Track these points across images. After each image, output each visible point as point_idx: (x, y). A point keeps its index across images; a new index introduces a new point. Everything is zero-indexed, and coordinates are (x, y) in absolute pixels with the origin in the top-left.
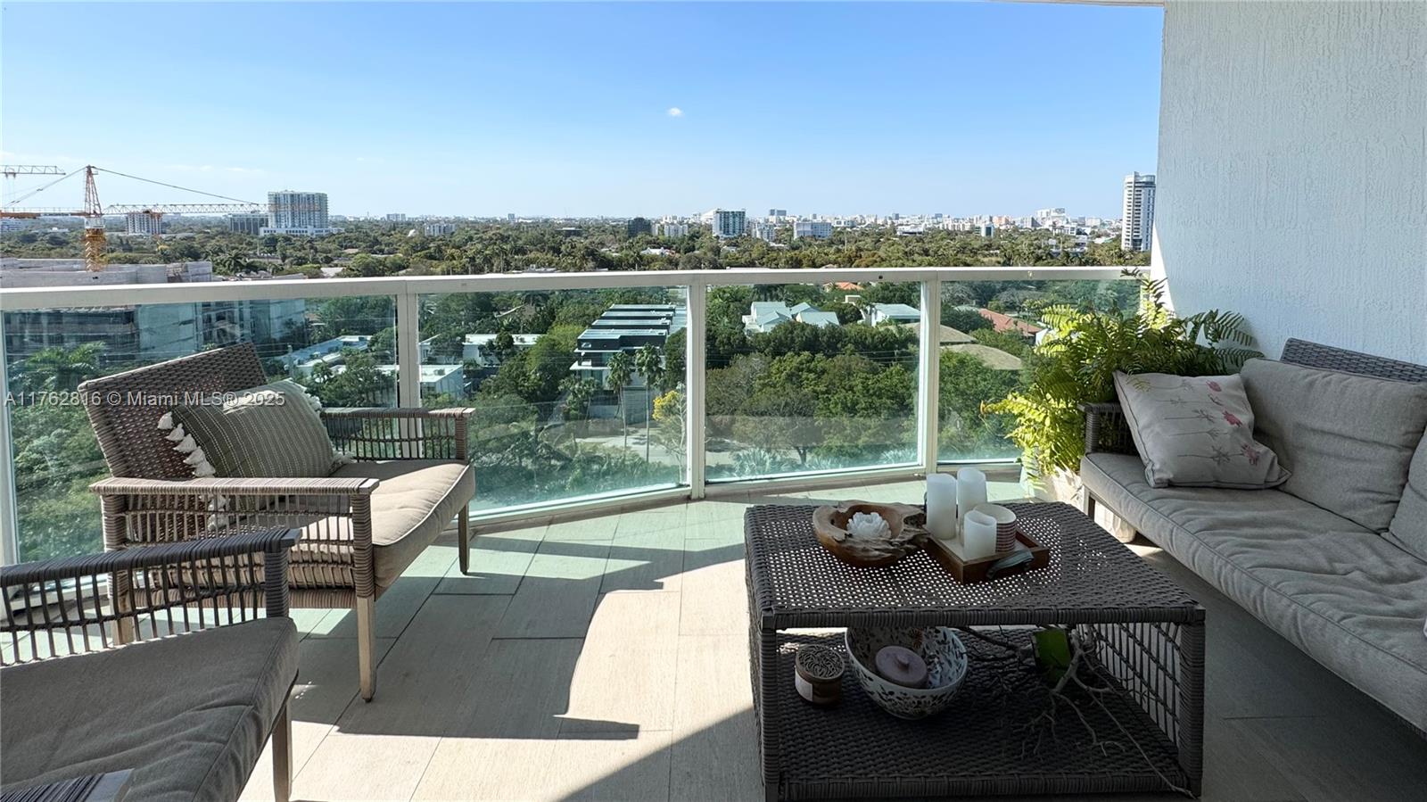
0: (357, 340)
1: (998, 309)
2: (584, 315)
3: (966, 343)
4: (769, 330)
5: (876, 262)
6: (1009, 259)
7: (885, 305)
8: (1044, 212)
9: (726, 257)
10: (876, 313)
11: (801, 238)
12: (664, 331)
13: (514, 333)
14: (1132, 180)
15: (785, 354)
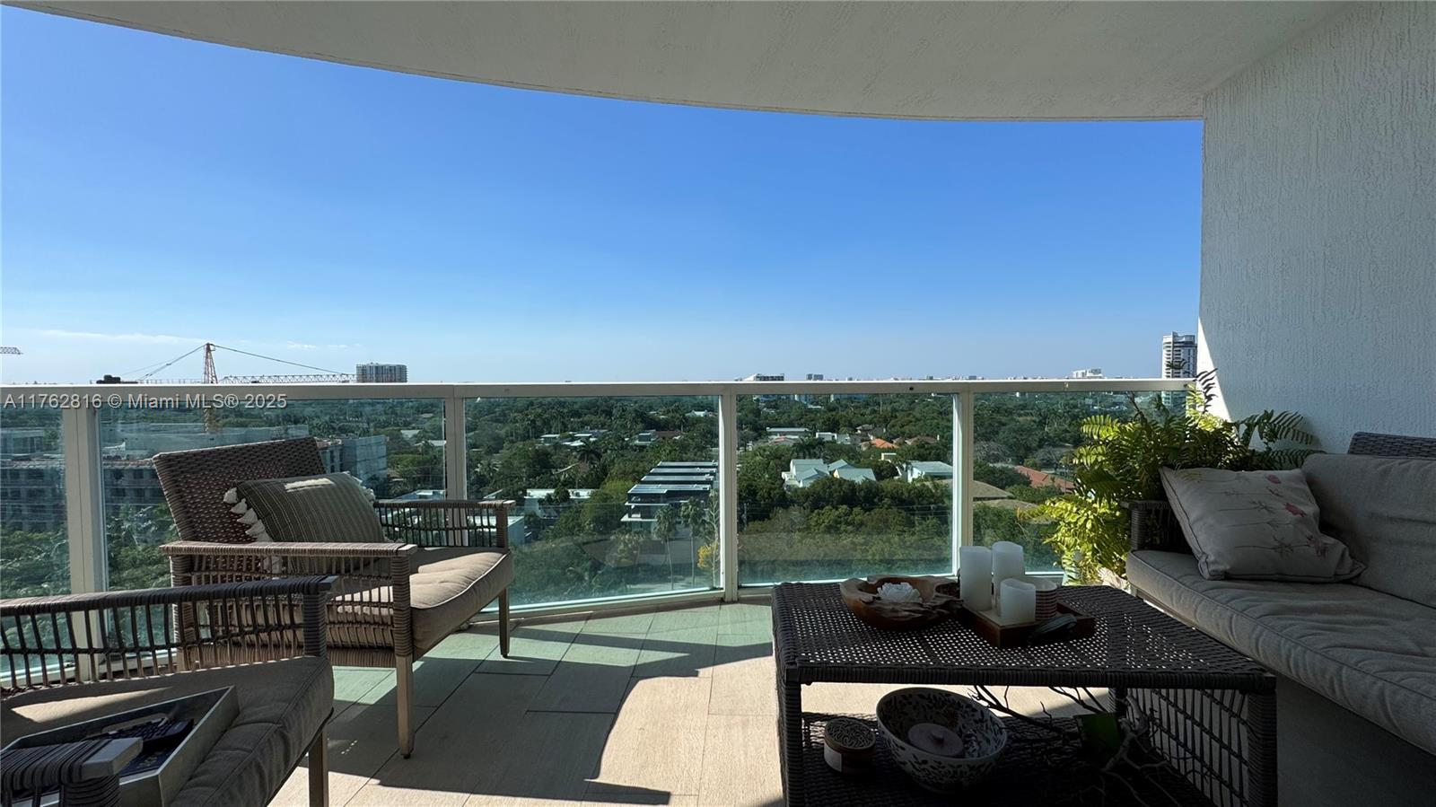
0: (431, 494)
1: (1035, 466)
2: (634, 471)
3: (1002, 498)
4: (808, 485)
5: (911, 422)
6: (1045, 418)
7: (920, 463)
8: (1080, 372)
9: (766, 419)
10: (912, 470)
11: (837, 400)
12: (708, 486)
13: (570, 488)
14: (1171, 340)
15: (822, 508)
